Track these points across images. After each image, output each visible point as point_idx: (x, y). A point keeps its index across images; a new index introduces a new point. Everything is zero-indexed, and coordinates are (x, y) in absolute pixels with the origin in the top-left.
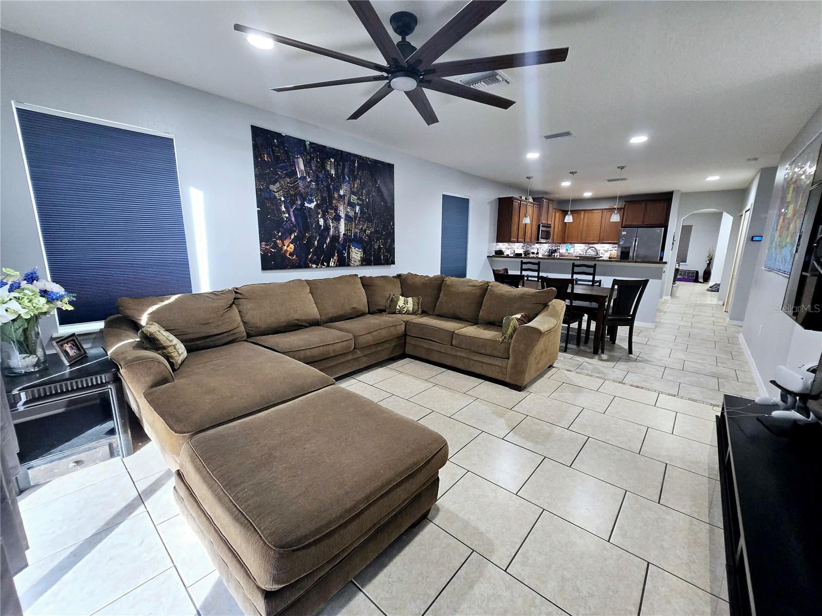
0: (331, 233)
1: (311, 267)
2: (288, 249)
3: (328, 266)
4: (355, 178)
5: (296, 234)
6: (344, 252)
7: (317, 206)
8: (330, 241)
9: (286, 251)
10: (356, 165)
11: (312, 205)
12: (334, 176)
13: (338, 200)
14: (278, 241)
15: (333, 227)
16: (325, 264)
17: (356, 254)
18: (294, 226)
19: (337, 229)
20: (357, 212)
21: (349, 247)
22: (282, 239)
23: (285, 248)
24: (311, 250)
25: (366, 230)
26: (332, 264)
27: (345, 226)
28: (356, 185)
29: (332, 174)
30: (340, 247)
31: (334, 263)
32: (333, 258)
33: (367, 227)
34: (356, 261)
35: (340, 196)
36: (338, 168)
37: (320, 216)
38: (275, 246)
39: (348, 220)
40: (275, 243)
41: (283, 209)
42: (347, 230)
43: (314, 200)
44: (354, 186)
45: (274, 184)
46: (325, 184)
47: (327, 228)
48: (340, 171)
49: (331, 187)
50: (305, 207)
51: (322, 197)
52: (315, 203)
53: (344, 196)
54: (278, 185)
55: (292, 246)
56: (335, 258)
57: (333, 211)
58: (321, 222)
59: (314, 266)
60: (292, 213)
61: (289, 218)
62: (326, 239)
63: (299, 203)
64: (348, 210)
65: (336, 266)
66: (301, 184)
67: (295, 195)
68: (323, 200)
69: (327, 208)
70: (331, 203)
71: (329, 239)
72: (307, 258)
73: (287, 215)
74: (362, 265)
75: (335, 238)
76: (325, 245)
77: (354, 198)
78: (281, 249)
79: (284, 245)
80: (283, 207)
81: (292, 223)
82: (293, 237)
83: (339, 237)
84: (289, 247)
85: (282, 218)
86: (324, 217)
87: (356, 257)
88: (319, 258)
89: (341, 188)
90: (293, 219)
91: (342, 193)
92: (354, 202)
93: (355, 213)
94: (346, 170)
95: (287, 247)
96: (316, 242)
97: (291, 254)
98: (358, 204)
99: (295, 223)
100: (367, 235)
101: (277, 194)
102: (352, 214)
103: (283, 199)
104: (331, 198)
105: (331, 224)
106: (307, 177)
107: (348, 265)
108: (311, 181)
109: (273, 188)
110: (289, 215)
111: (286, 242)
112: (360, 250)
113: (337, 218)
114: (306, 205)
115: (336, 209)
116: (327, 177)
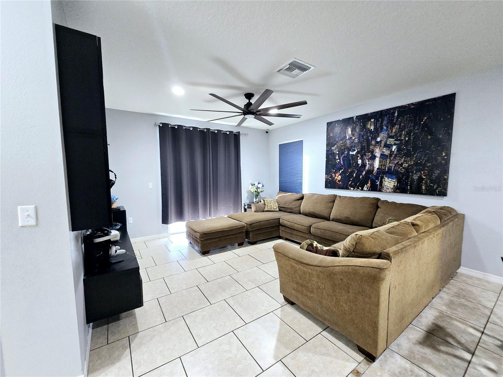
0: (367, 168)
1: (350, 189)
2: (338, 178)
3: (362, 190)
4: (393, 125)
5: (342, 170)
6: (377, 181)
7: (358, 153)
8: (365, 174)
9: (337, 179)
10: (396, 114)
11: (354, 153)
12: (373, 130)
13: (375, 145)
14: (333, 174)
15: (369, 164)
16: (360, 188)
17: (389, 183)
18: (342, 166)
19: (372, 165)
20: (393, 150)
21: (382, 178)
22: (335, 173)
23: (336, 178)
24: (351, 179)
25: (402, 164)
26: (365, 188)
27: (380, 163)
28: (394, 130)
29: (372, 129)
30: (374, 178)
31: (367, 188)
32: (367, 185)
33: (404, 161)
34: (388, 189)
35: (377, 142)
36: (377, 124)
37: (359, 158)
38: (331, 177)
39: (383, 158)
40: (332, 175)
41: (337, 158)
42: (381, 165)
43: (356, 149)
44: (392, 132)
45: (334, 146)
46: (365, 137)
47: (364, 165)
48: (378, 125)
49: (370, 138)
50: (350, 154)
51: (362, 146)
52: (356, 151)
53: (381, 141)
54: (336, 146)
55: (340, 177)
56: (368, 185)
57: (370, 154)
58: (360, 162)
59: (352, 189)
60: (341, 159)
61: (340, 162)
62: (363, 172)
63: (346, 153)
64: (384, 151)
65: (369, 190)
66: (348, 142)
67: (344, 149)
68: (362, 148)
69: (365, 152)
70: (368, 148)
71: (364, 172)
72: (348, 183)
73: (339, 161)
74: (395, 192)
75: (370, 172)
76: (361, 176)
77: (391, 141)
78: (334, 178)
79: (336, 176)
80: (337, 157)
81: (341, 164)
82: (341, 172)
83: (373, 170)
84: (338, 177)
85: (336, 163)
86: (362, 158)
87: (388, 185)
88: (356, 185)
89: (378, 137)
90: (342, 162)
91: (379, 139)
92: (391, 143)
93: (391, 151)
94: (385, 122)
95: (337, 177)
96: (355, 175)
97: (339, 181)
98: (395, 144)
99: (343, 164)
100: (404, 168)
101: (335, 151)
102: (387, 152)
103: (337, 153)
104: (369, 144)
105: (367, 163)
106: (353, 137)
107: (380, 191)
108: (355, 139)
109: (333, 148)
110: (340, 160)
111: (337, 175)
112: (394, 180)
113: (373, 158)
114: (351, 153)
115: (372, 152)
116: (367, 133)
